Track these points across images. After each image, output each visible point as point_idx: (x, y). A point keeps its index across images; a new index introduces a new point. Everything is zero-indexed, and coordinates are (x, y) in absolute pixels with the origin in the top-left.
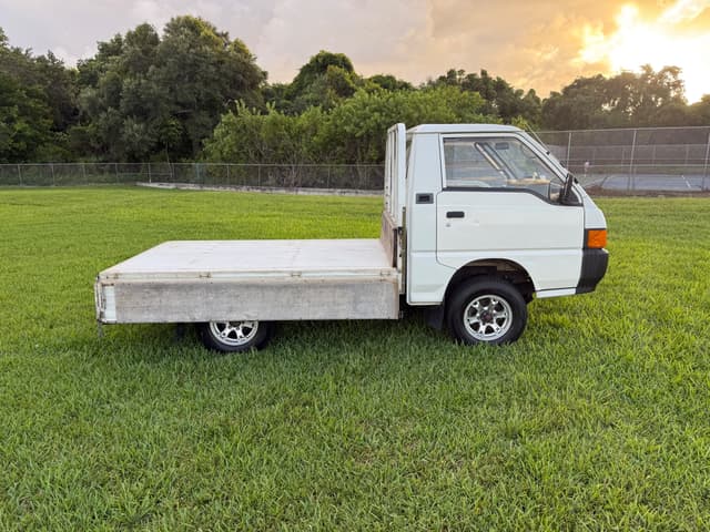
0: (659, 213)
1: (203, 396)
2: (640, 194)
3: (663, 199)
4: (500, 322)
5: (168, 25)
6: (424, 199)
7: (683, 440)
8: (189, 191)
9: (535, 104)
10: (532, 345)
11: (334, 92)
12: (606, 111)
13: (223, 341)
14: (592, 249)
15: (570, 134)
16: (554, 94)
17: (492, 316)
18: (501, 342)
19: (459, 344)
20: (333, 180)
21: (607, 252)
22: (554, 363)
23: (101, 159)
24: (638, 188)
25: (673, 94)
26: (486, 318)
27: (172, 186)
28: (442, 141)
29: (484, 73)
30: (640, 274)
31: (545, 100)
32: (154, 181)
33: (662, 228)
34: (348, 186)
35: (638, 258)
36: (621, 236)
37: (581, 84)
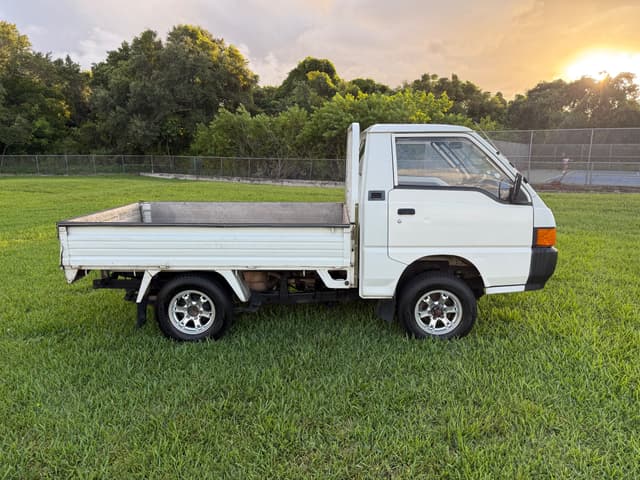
0: (613, 208)
1: (152, 387)
2: (597, 189)
3: (617, 195)
4: (451, 317)
5: (170, 34)
6: (376, 196)
7: (628, 450)
8: (185, 181)
9: (501, 106)
10: (481, 341)
11: (316, 94)
12: (567, 112)
13: (181, 330)
14: (542, 247)
15: (532, 132)
16: (519, 97)
17: (443, 310)
18: (450, 336)
19: (410, 338)
20: (315, 173)
21: (556, 250)
22: (502, 361)
23: (110, 151)
24: (595, 183)
25: (629, 97)
26: (437, 313)
27: (171, 176)
28: (394, 140)
29: (455, 77)
30: (592, 269)
31: (511, 102)
32: (155, 172)
33: (616, 223)
34: (328, 178)
35: (591, 253)
36: (576, 230)
37: (542, 88)
